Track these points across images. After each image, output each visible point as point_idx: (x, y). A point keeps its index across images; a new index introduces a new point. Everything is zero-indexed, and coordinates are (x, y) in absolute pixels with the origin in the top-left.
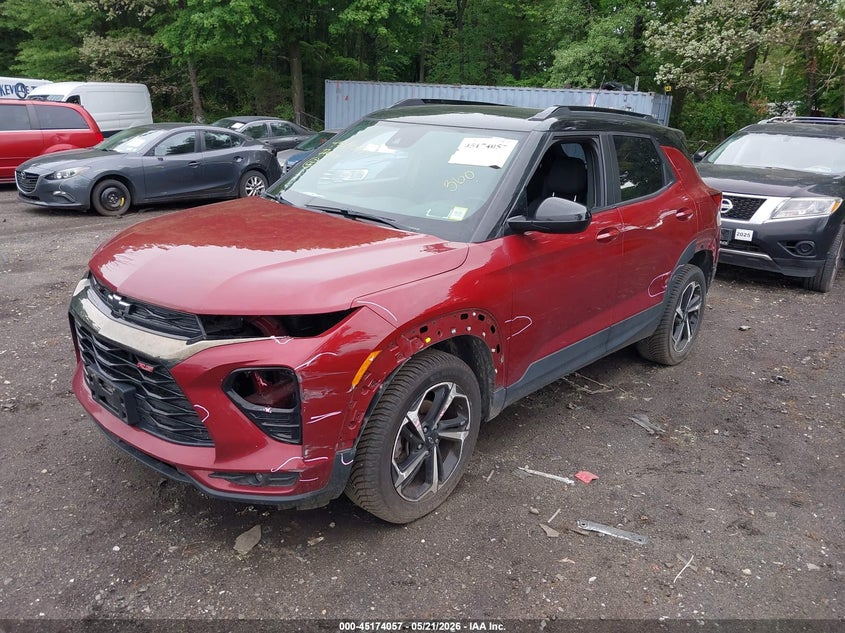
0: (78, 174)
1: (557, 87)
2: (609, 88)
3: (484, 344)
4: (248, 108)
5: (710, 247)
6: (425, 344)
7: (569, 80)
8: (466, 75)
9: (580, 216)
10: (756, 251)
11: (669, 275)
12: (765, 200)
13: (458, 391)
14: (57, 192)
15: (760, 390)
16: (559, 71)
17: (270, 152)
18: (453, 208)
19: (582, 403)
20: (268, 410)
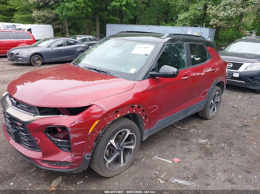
0: (26, 53)
1: (179, 26)
2: (195, 26)
3: (140, 116)
4: (83, 32)
5: (223, 80)
6: (117, 117)
7: (183, 24)
8: (151, 22)
9: (174, 72)
10: (240, 80)
11: (208, 90)
12: (243, 64)
13: (130, 132)
14: (19, 59)
15: (239, 129)
16: (180, 21)
17: (87, 46)
18: (131, 69)
19: (178, 132)
20: (59, 140)
